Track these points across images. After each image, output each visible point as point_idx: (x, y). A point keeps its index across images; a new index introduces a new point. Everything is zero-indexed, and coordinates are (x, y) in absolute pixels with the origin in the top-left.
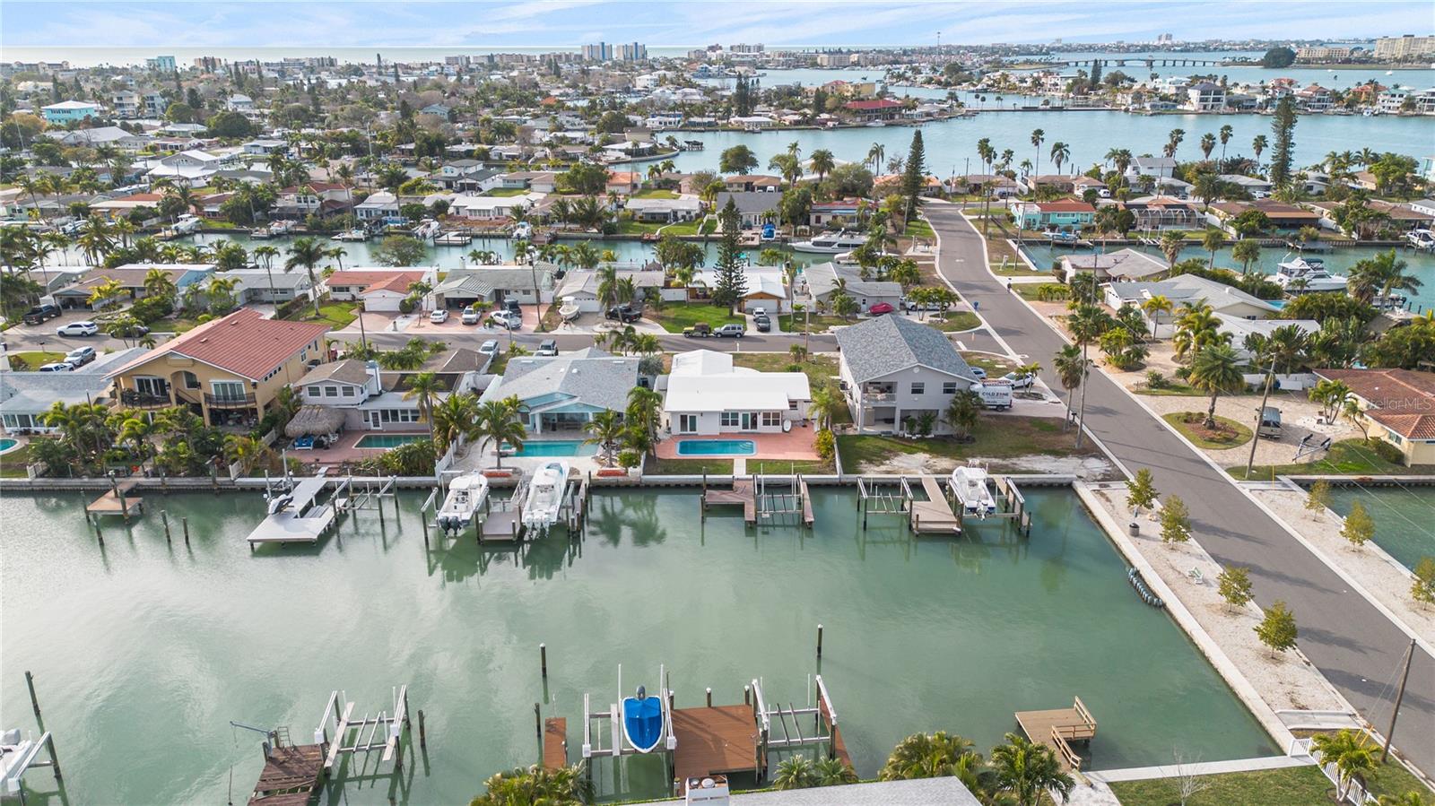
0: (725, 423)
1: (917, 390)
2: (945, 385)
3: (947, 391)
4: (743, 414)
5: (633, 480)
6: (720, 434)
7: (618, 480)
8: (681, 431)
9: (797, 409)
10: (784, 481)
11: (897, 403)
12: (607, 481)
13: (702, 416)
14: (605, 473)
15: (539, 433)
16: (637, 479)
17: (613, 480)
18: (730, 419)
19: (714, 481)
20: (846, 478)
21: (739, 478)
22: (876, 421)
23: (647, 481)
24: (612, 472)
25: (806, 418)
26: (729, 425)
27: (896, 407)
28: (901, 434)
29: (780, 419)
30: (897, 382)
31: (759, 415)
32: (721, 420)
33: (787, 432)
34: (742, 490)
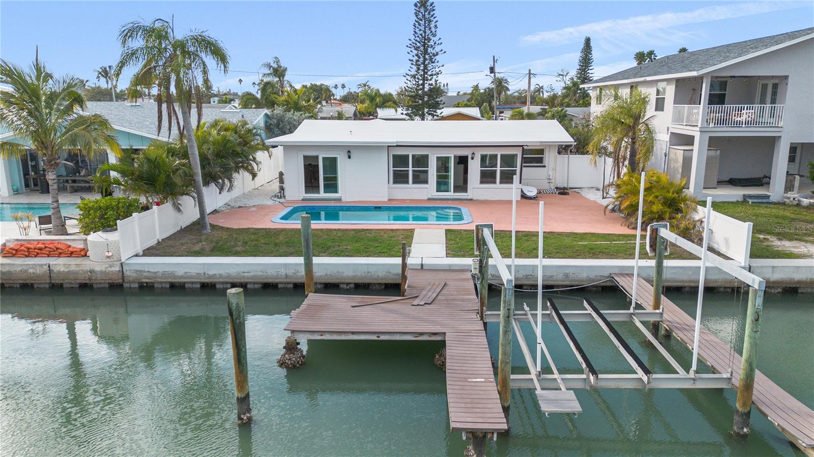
0: (400, 178)
4: (437, 157)
5: (98, 268)
6: (389, 200)
7: (52, 268)
8: (306, 192)
9: (545, 166)
10: (567, 275)
11: (782, 127)
12: (20, 269)
13: (349, 157)
14: (22, 248)
15: (7, 195)
16: (111, 267)
17: (36, 265)
18: (411, 169)
19: (348, 275)
20: (770, 269)
21: (422, 265)
22: (718, 182)
23: (141, 271)
24: (43, 246)
25: (561, 185)
26: (407, 182)
27: (781, 137)
28: (792, 199)
29: (518, 169)
30: (786, 77)
31: (472, 158)
32: (392, 169)
33: (530, 198)
34: (434, 295)
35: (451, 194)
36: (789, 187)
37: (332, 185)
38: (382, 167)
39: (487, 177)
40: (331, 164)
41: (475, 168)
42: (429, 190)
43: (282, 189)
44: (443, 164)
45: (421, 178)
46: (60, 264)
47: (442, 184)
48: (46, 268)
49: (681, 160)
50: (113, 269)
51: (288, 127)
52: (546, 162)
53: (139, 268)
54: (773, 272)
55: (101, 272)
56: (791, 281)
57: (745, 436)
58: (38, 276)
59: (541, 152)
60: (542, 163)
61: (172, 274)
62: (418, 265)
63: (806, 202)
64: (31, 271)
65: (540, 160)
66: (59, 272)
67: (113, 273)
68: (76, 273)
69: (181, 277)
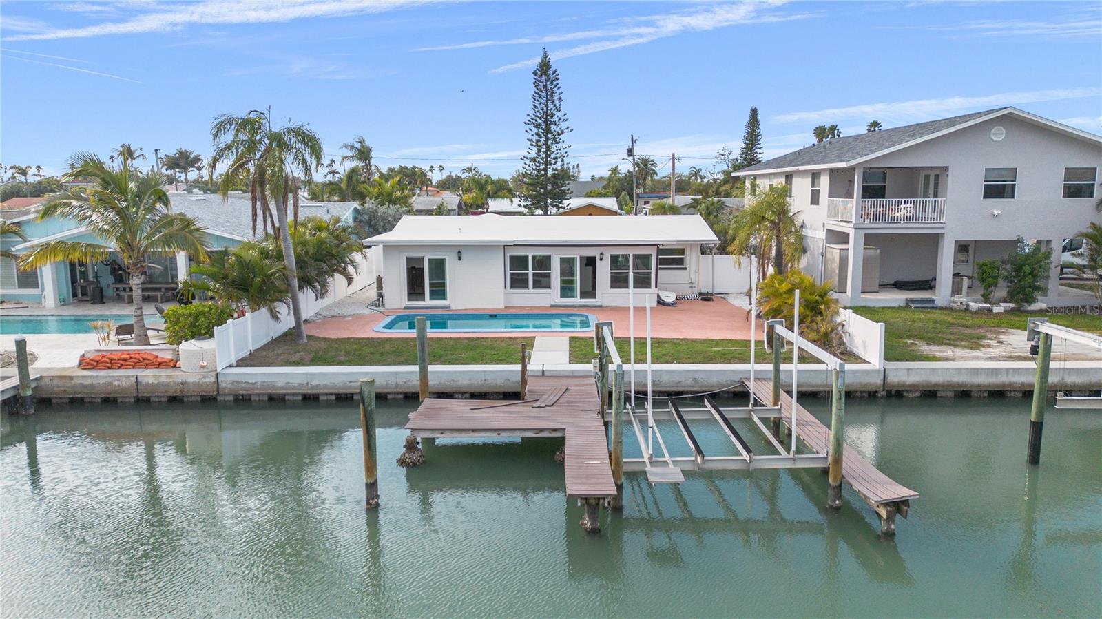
0: (518, 282)
1: (998, 189)
2: (1070, 173)
3: (1072, 192)
4: (561, 258)
5: (191, 380)
6: (506, 307)
7: (139, 379)
8: (409, 300)
9: (686, 269)
10: (696, 381)
11: (944, 223)
12: (104, 381)
13: (460, 259)
14: (104, 359)
15: (53, 306)
16: (205, 377)
17: (122, 378)
18: (530, 272)
19: (464, 383)
20: (905, 372)
21: (543, 371)
22: (879, 286)
23: (238, 382)
24: (128, 357)
25: (704, 291)
26: (527, 288)
27: (944, 234)
28: (959, 304)
29: (653, 271)
30: (946, 168)
31: (601, 259)
32: (508, 272)
33: (667, 304)
34: (556, 399)
35: (577, 300)
36: (956, 290)
37: (439, 291)
38: (498, 271)
39: (618, 281)
40: (439, 267)
41: (604, 271)
42: (551, 296)
43: (381, 296)
44: (567, 264)
45: (542, 282)
46: (148, 376)
47: (567, 290)
48: (133, 379)
49: (837, 259)
50: (207, 380)
51: (382, 224)
52: (687, 263)
53: (236, 379)
54: (908, 375)
55: (195, 384)
56: (928, 384)
57: (838, 508)
58: (123, 389)
59: (682, 251)
60: (682, 264)
61: (272, 385)
62: (538, 371)
63: (974, 306)
64: (116, 383)
65: (681, 261)
66: (148, 384)
67: (207, 384)
68: (167, 385)
69: (282, 388)
